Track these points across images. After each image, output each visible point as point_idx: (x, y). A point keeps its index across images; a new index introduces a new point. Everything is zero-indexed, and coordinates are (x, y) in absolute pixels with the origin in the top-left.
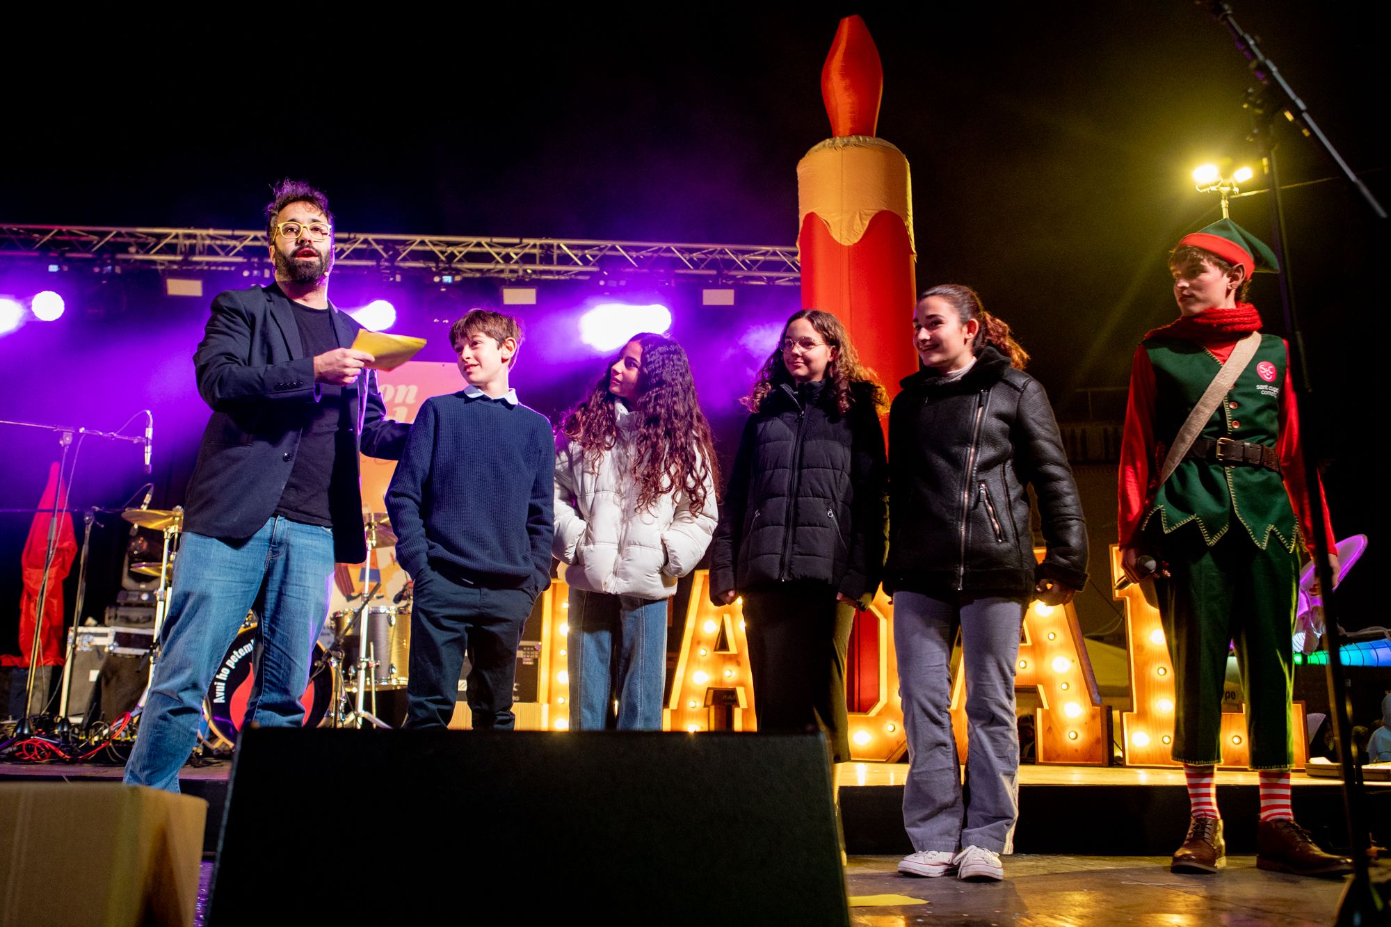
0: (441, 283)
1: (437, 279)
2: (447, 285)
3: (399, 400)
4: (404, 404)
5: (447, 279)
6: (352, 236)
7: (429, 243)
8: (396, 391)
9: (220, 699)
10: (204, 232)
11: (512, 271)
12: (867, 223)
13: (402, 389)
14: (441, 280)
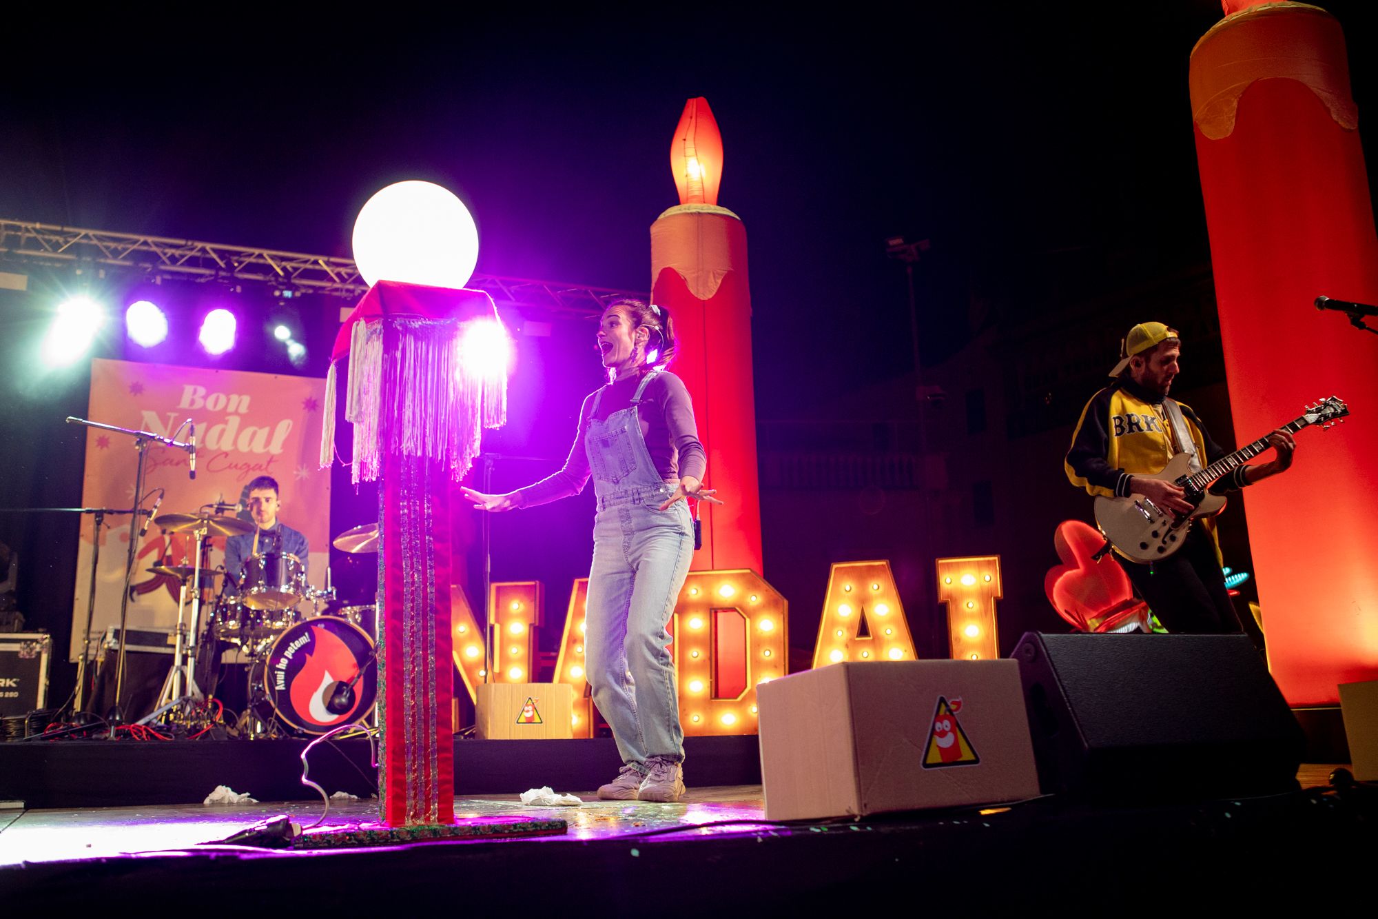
0: (281, 297)
1: (277, 293)
2: (286, 300)
3: (231, 408)
4: (236, 413)
5: (288, 294)
6: (190, 243)
7: (267, 257)
8: (228, 400)
9: (281, 686)
10: (30, 226)
11: (348, 291)
12: (719, 281)
13: (235, 398)
14: (282, 295)
